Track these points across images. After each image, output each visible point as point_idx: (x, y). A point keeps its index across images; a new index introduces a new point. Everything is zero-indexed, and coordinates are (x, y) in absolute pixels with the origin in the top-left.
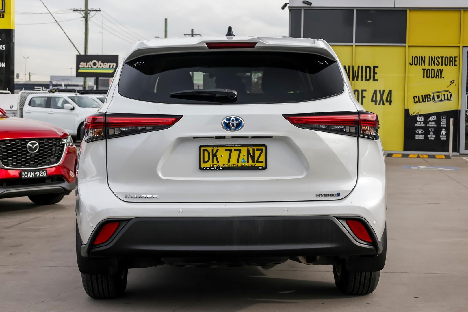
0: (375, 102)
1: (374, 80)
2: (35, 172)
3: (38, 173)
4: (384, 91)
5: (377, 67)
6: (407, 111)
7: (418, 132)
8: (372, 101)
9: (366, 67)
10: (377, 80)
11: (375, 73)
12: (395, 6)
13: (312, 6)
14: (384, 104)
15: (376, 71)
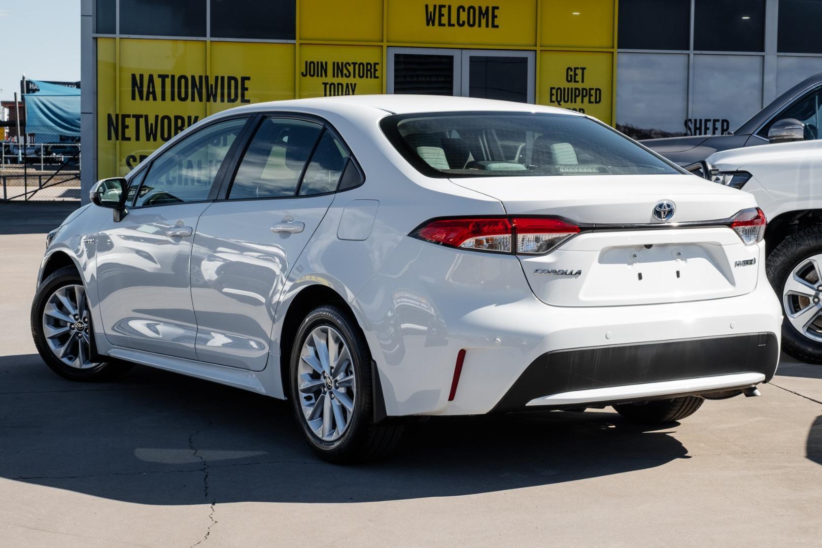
1: (243, 100)
5: (248, 78)
9: (230, 78)
10: (248, 101)
11: (244, 89)
15: (246, 86)
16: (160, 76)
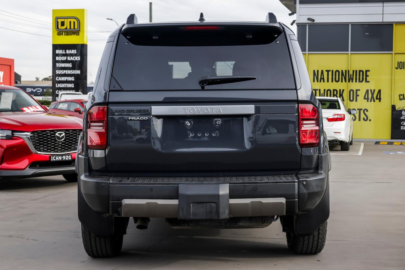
0: (368, 99)
1: (366, 81)
2: (62, 156)
3: (64, 157)
4: (374, 90)
5: (369, 71)
6: (393, 107)
7: (403, 123)
8: (365, 98)
9: (360, 71)
10: (369, 82)
11: (367, 76)
12: (383, 21)
13: (315, 22)
14: (374, 101)
15: (368, 75)
16: (326, 71)
